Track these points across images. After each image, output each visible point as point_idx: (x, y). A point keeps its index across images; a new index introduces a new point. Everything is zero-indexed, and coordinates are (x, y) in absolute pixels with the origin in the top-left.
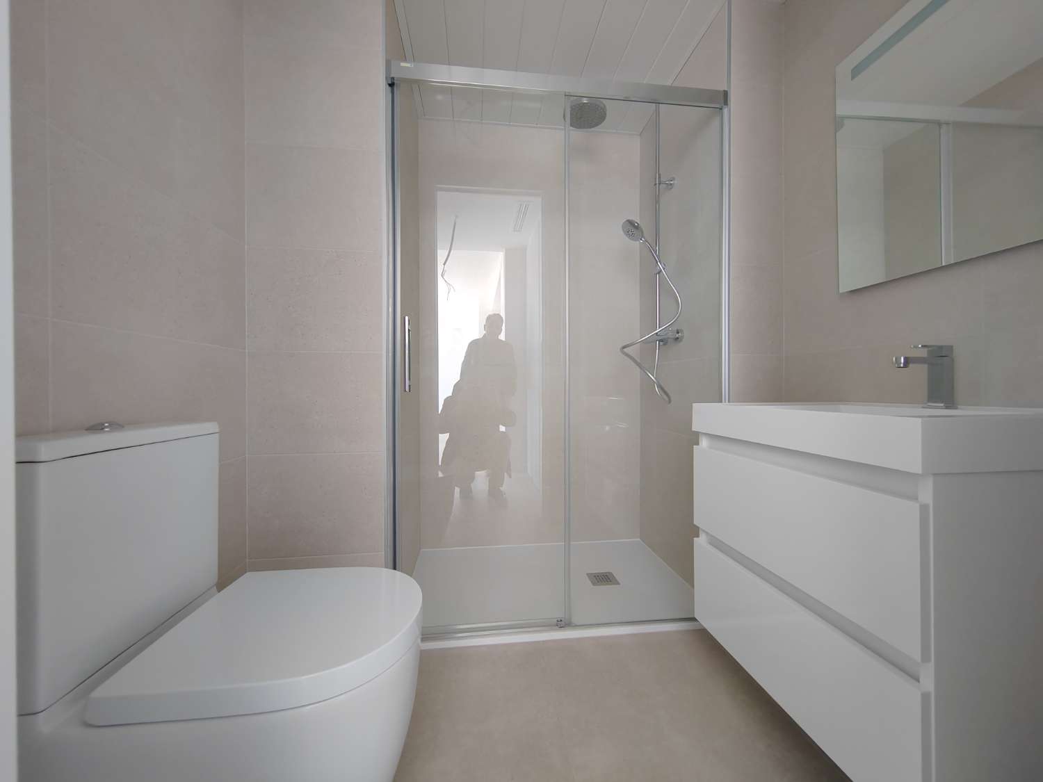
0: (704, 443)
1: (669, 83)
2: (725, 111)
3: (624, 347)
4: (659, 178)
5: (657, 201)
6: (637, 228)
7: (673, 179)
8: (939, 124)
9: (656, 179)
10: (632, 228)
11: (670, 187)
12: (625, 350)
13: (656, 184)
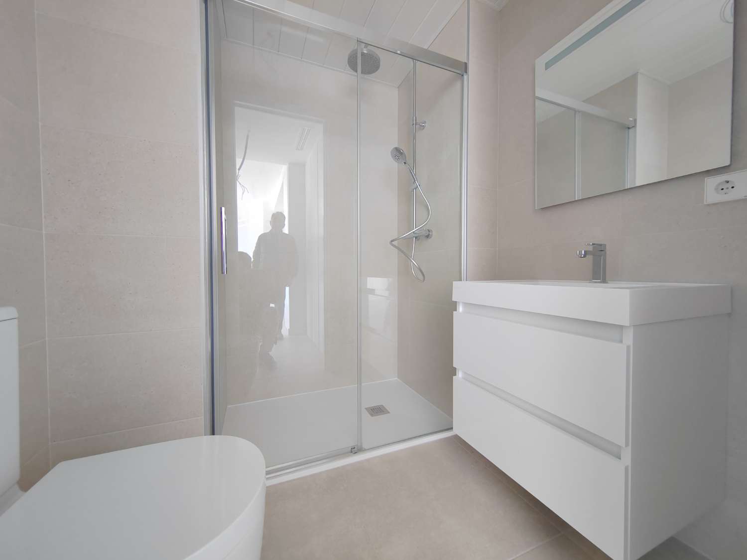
0: (460, 309)
1: (426, 47)
2: (465, 77)
3: (392, 241)
4: (416, 120)
5: (414, 138)
6: (401, 154)
7: (425, 122)
8: (575, 111)
9: (413, 120)
10: (398, 153)
11: (422, 128)
12: (393, 243)
13: (413, 124)
